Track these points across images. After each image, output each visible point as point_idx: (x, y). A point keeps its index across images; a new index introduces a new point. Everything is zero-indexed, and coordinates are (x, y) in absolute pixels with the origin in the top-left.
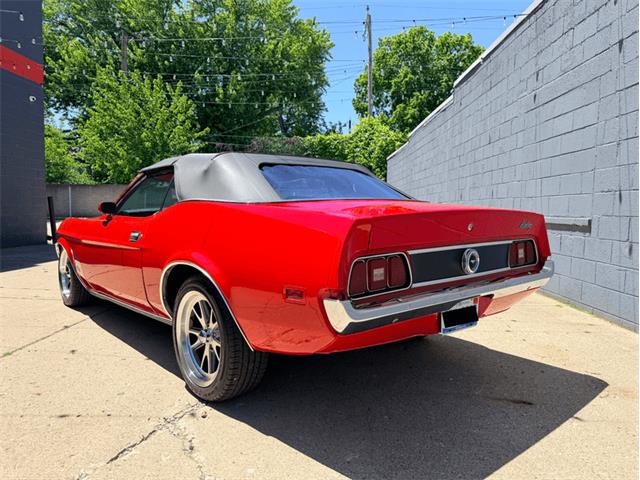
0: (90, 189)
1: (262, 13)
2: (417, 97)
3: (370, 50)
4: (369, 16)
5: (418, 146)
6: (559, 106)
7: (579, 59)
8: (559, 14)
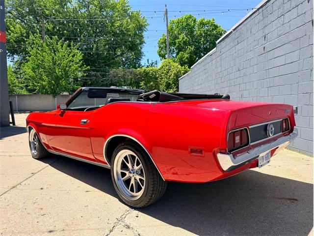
0: (28, 97)
1: (113, 8)
2: (190, 49)
3: (167, 26)
4: (167, 10)
5: (196, 73)
6: (277, 52)
7: (287, 29)
8: (275, 8)
